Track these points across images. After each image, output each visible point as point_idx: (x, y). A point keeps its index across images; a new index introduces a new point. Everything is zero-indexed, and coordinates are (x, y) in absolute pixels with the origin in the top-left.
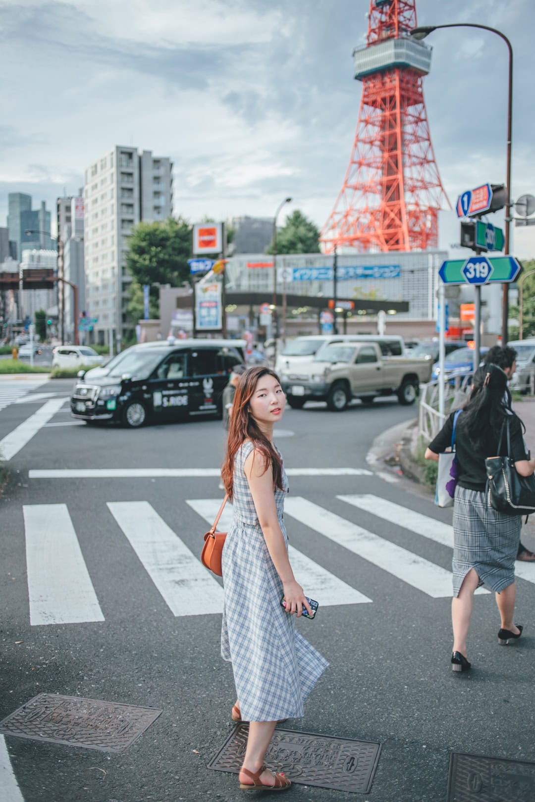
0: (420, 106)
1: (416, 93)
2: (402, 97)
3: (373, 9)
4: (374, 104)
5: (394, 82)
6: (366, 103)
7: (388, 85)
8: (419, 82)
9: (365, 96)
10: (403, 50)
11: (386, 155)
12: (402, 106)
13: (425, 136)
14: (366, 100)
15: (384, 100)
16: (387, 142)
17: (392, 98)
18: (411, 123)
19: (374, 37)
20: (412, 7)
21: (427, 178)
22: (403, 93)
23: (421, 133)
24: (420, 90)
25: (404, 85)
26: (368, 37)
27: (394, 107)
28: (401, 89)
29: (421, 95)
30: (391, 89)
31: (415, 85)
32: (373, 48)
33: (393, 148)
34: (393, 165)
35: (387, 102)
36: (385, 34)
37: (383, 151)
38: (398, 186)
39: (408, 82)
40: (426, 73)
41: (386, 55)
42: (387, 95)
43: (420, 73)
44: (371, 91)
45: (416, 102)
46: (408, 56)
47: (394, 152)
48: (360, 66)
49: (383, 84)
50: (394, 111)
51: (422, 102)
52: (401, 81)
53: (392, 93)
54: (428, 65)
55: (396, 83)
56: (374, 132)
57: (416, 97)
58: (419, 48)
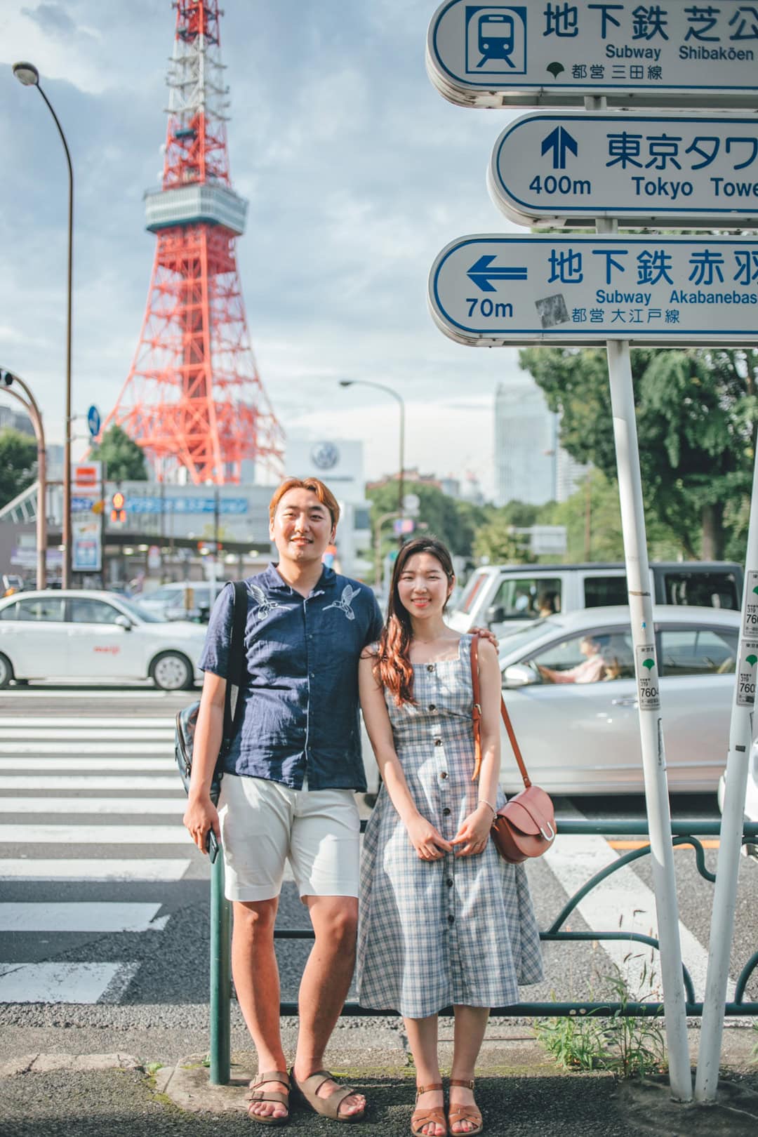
0: (231, 276)
1: (227, 258)
2: (210, 263)
3: (172, 141)
4: (172, 266)
5: (199, 243)
6: (162, 264)
7: (191, 244)
8: (230, 246)
9: (161, 255)
10: (211, 202)
11: (189, 336)
12: (209, 274)
13: (238, 315)
14: (162, 260)
15: (185, 263)
16: (189, 319)
17: (196, 262)
18: (220, 296)
19: (174, 178)
20: (222, 146)
21: (242, 371)
22: (212, 257)
23: (233, 310)
24: (231, 255)
25: (212, 247)
26: (165, 177)
27: (198, 274)
28: (209, 252)
29: (233, 261)
30: (194, 251)
31: (225, 247)
32: (171, 193)
33: (198, 327)
34: (197, 349)
35: (189, 267)
36: (187, 176)
37: (184, 330)
38: (204, 379)
39: (216, 243)
40: (239, 234)
41: (188, 204)
42: (191, 257)
43: (231, 234)
44: (169, 249)
45: (227, 270)
46: (217, 211)
47: (199, 334)
48: (154, 215)
49: (185, 242)
50: (198, 280)
51: (234, 270)
52: (209, 241)
53: (196, 255)
54: (242, 224)
55: (202, 242)
56: (172, 304)
57: (224, 263)
58: (231, 200)
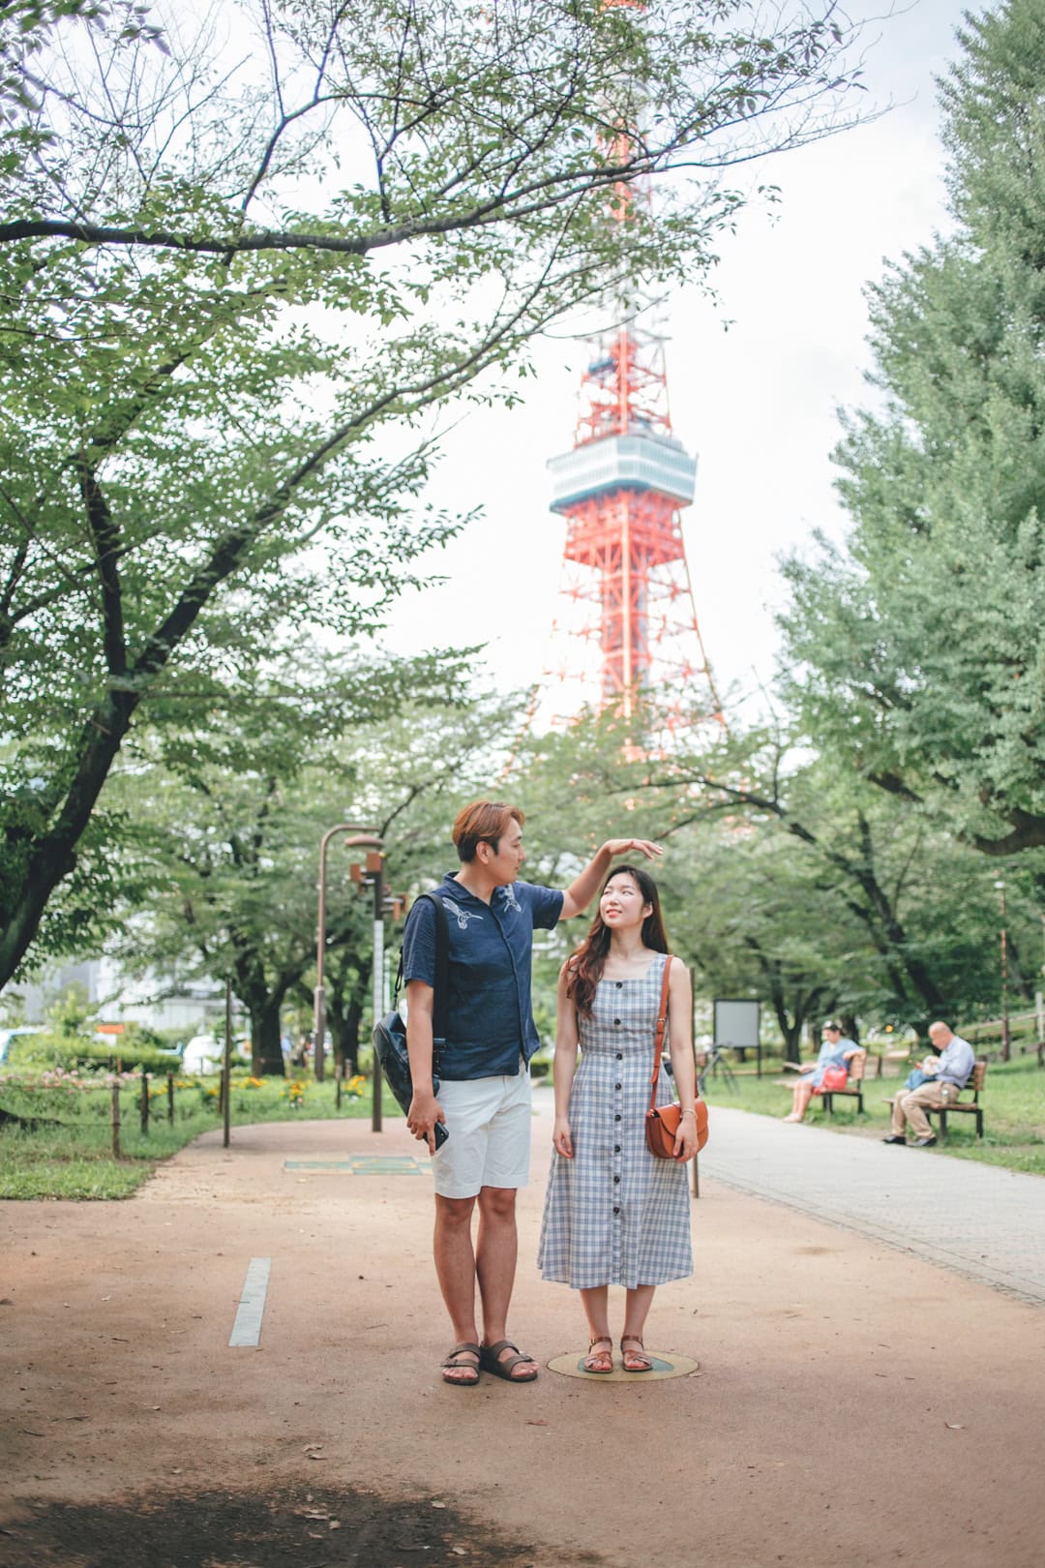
0: (677, 564)
1: (669, 539)
2: (636, 547)
3: (587, 377)
4: (584, 558)
5: (620, 515)
6: (572, 558)
7: (610, 523)
8: (675, 519)
9: (569, 545)
10: (634, 458)
11: (608, 657)
12: (634, 566)
13: (688, 622)
14: (572, 551)
15: (601, 552)
17: (616, 547)
19: (586, 431)
20: (662, 378)
22: (638, 538)
23: (678, 616)
24: (676, 533)
25: (639, 524)
26: (576, 432)
27: (618, 566)
28: (634, 530)
29: (679, 543)
30: (613, 531)
31: (664, 524)
32: (581, 452)
35: (608, 555)
36: (604, 426)
37: (601, 649)
39: (648, 518)
40: (689, 502)
41: (605, 465)
42: (607, 542)
43: (675, 502)
44: (580, 534)
45: (667, 557)
46: (644, 468)
48: (557, 486)
49: (601, 521)
50: (618, 573)
51: (682, 556)
52: (633, 515)
53: (615, 538)
54: (691, 487)
55: (624, 518)
56: (593, 613)
57: (666, 547)
58: (672, 453)
